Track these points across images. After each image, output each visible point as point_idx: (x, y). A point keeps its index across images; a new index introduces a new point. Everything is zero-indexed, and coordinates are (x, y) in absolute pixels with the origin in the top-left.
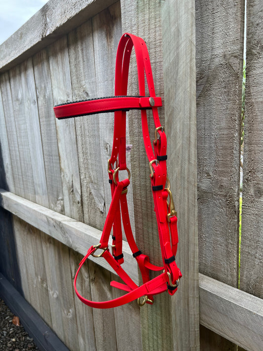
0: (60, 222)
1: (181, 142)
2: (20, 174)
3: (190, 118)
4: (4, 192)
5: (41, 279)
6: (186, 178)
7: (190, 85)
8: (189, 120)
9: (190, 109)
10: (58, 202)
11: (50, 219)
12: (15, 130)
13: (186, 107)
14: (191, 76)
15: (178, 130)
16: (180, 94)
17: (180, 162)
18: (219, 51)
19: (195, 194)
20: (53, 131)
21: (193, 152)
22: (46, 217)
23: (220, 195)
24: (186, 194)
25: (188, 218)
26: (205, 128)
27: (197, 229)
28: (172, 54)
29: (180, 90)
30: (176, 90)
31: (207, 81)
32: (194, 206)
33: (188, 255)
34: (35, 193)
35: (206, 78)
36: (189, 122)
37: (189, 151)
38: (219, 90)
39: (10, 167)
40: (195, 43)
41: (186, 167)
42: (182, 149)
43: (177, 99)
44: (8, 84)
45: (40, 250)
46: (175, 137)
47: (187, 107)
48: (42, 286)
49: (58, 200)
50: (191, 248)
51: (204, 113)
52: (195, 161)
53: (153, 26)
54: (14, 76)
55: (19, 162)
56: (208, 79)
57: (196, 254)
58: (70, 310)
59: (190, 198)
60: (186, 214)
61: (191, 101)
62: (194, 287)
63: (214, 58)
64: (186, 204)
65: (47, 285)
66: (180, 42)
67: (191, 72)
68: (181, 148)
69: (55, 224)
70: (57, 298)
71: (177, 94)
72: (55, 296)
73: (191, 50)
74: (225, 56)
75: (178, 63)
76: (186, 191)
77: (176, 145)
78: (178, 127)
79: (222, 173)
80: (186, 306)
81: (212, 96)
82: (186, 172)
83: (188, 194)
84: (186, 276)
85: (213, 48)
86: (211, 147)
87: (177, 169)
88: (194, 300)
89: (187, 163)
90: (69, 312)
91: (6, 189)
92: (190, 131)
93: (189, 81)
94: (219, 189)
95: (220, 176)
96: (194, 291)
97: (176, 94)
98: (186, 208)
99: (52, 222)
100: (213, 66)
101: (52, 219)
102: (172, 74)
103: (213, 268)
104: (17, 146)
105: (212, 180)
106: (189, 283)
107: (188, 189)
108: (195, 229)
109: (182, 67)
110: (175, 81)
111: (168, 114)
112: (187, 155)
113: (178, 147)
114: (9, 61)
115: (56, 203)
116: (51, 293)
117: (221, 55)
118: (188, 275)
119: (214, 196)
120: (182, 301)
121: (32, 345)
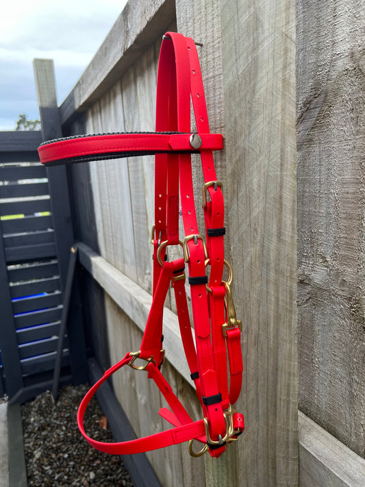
0: (142, 305)
1: (262, 205)
2: (111, 235)
3: (282, 165)
4: (94, 256)
5: (130, 375)
6: (273, 265)
7: (283, 110)
8: (279, 169)
9: (282, 151)
10: (146, 277)
11: (133, 300)
12: (105, 177)
13: (273, 148)
14: (284, 96)
15: (255, 187)
16: (261, 126)
17: (259, 238)
18: (343, 48)
19: (291, 292)
20: (141, 180)
21: (289, 222)
22: (130, 295)
23: (342, 296)
24: (272, 292)
25: (277, 330)
26: (320, 181)
27: (294, 349)
28: (241, 61)
29: (260, 119)
30: (251, 121)
31: (324, 102)
32: (291, 312)
33: (275, 390)
34: (124, 262)
35: (323, 96)
36: (279, 173)
37: (280, 221)
38: (343, 115)
39: (101, 225)
40: (294, 37)
41: (273, 246)
42: (265, 216)
43: (253, 135)
44: (99, 117)
45: (128, 338)
46: (249, 198)
47: (276, 147)
48: (131, 385)
49: (145, 274)
50: (283, 379)
51: (320, 155)
52: (292, 237)
53: (210, 18)
54: (105, 106)
55: (109, 219)
56: (326, 97)
57: (291, 389)
58: (158, 425)
59: (281, 298)
60: (272, 324)
61: (283, 137)
62: (288, 443)
63: (336, 60)
64: (272, 307)
65: (135, 385)
66: (261, 38)
67: (284, 87)
68: (261, 215)
69: (138, 306)
70: (145, 405)
71: (253, 126)
72: (143, 402)
73: (286, 51)
74: (352, 55)
75: (256, 75)
76: (272, 286)
77: (249, 210)
78: (255, 181)
79: (345, 260)
80: (270, 470)
81: (332, 126)
82: (272, 255)
83: (277, 291)
84: (270, 422)
85: (334, 43)
86: (329, 214)
87: (253, 250)
88: (288, 463)
89: (274, 239)
90: (156, 427)
91: (97, 252)
92: (281, 187)
93: (279, 104)
94: (340, 286)
95: (342, 264)
96: (288, 447)
97: (249, 126)
98: (272, 313)
99: (135, 303)
100: (334, 74)
101: (136, 300)
102: (242, 94)
103: (329, 415)
104: (107, 197)
105: (330, 270)
106: (277, 436)
107: (276, 284)
108: (290, 350)
109: (265, 80)
110: (248, 106)
111: (234, 160)
112: (275, 226)
113: (254, 214)
114: (96, 87)
115: (143, 278)
116: (139, 396)
117: (347, 54)
118: (274, 421)
119: (333, 297)
120: (260, 461)
121: (117, 459)
